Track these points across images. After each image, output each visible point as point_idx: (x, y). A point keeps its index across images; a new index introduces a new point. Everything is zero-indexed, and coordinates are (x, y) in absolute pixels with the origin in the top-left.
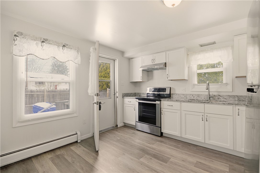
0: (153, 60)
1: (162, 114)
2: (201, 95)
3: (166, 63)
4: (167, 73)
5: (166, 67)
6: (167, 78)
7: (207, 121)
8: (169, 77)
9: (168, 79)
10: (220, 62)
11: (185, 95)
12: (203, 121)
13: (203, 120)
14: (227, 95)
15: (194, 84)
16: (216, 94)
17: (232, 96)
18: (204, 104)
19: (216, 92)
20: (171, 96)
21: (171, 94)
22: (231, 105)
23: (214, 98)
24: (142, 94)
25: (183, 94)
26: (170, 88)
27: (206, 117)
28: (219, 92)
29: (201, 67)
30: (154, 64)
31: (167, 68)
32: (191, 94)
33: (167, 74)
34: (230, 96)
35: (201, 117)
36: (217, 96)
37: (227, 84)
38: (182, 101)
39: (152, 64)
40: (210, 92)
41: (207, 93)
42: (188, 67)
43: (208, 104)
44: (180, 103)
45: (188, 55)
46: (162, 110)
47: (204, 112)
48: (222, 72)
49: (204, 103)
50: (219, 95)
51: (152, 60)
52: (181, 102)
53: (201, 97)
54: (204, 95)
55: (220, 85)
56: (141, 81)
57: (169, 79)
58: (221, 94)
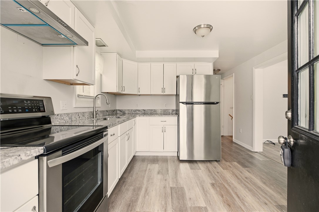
6: (77, 75)
25: (68, 115)
32: (77, 113)
33: (77, 66)
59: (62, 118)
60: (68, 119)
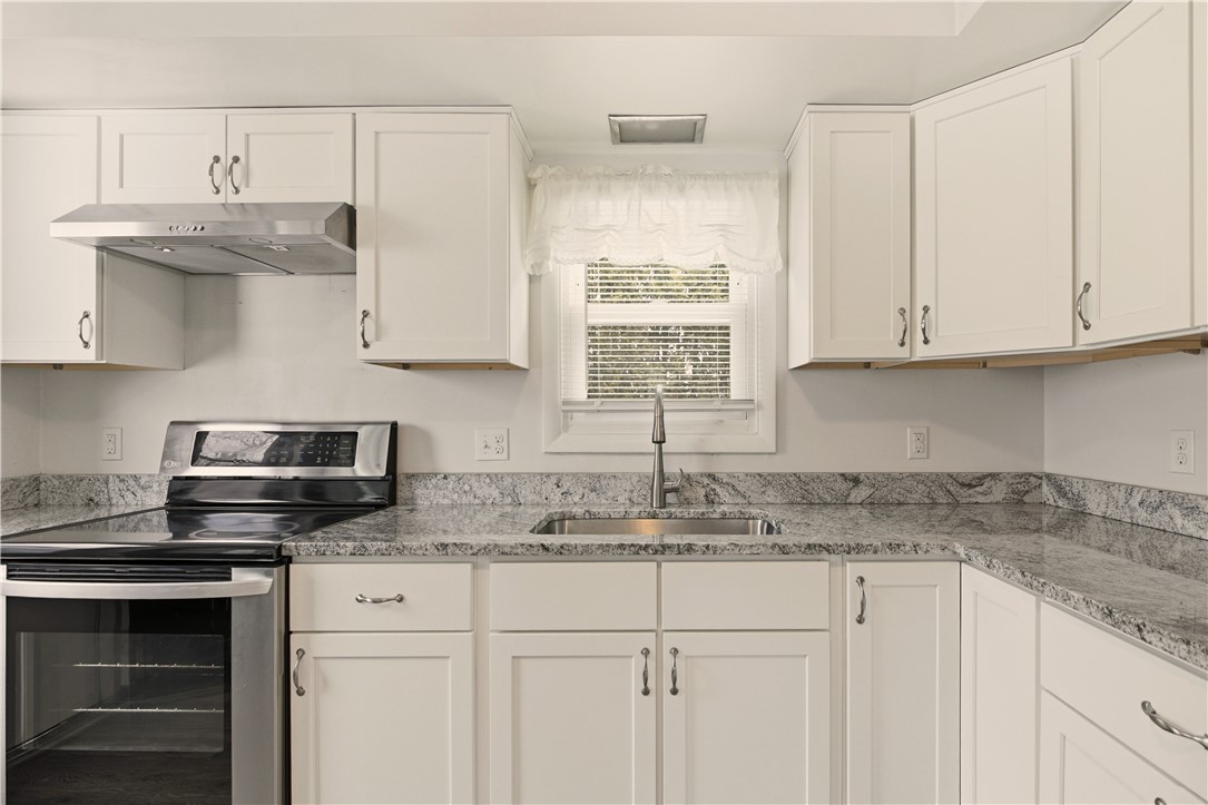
0: (228, 166)
1: (300, 693)
2: (613, 481)
3: (350, 213)
4: (364, 300)
5: (352, 243)
6: (366, 345)
7: (674, 692)
8: (378, 338)
9: (372, 354)
10: (723, 266)
11: (507, 482)
12: (651, 698)
13: (646, 692)
14: (753, 476)
15: (566, 403)
16: (693, 467)
17: (773, 475)
18: (659, 566)
19: (694, 457)
20: (402, 493)
21: (401, 478)
22: (825, 555)
23: (687, 494)
24: (114, 485)
25: (494, 478)
26: (394, 427)
27: (668, 661)
28: (713, 454)
29: (608, 283)
30: (234, 199)
31: (364, 255)
32: (548, 476)
33: (365, 314)
34: (766, 480)
35: (635, 666)
36: (700, 479)
37: (748, 407)
38: (486, 550)
39: (220, 199)
40: (664, 457)
41: (648, 466)
42: (531, 279)
43: (686, 556)
44: (475, 567)
45: (531, 186)
46: (301, 653)
47: (655, 627)
48: (724, 330)
49: (656, 552)
50: (712, 476)
51: (217, 159)
52: (481, 559)
53: (610, 494)
54: (626, 476)
55: (719, 410)
56: (89, 356)
57: (375, 353)
58: (722, 467)
59: (467, 488)
60: (496, 493)
